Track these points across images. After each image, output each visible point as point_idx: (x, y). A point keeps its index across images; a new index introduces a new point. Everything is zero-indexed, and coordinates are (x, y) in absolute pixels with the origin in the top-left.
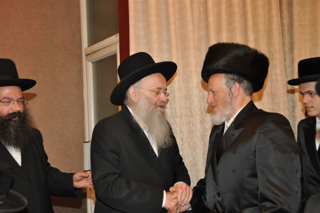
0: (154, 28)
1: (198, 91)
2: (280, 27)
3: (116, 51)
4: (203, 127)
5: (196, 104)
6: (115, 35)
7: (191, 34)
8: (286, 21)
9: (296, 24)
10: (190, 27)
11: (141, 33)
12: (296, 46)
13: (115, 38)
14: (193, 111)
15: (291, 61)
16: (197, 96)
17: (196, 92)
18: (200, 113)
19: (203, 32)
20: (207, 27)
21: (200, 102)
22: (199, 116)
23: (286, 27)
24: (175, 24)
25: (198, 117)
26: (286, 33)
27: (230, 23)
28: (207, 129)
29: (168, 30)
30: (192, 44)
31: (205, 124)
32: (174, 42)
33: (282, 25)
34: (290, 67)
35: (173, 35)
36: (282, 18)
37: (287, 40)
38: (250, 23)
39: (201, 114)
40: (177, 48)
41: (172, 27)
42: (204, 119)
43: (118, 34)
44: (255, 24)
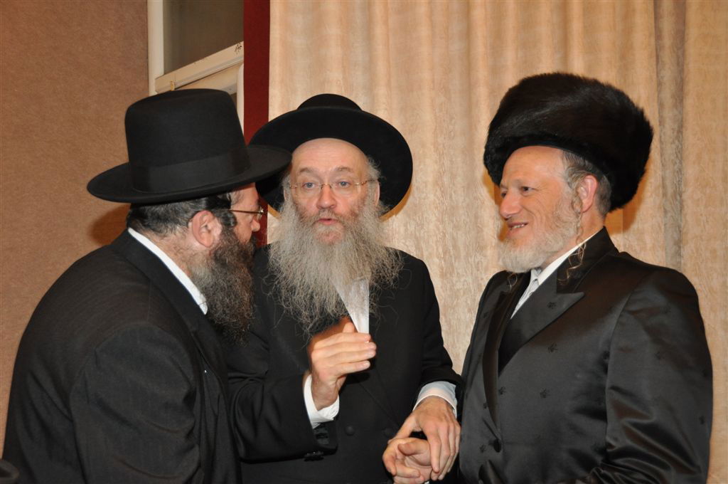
0: (333, 30)
1: (439, 193)
2: (653, 40)
3: (236, 86)
4: (448, 286)
5: (432, 226)
6: (234, 47)
7: (425, 50)
8: (668, 25)
9: (693, 33)
10: (424, 31)
11: (299, 42)
12: (691, 87)
13: (234, 55)
14: (423, 246)
15: (676, 126)
16: (436, 208)
17: (432, 197)
18: (440, 250)
19: (457, 46)
20: (468, 34)
21: (442, 222)
22: (438, 258)
23: (667, 41)
24: (386, 22)
25: (436, 260)
26: (667, 57)
27: (527, 25)
28: (458, 290)
29: (369, 38)
30: (426, 75)
31: (455, 279)
32: (381, 68)
33: (658, 35)
34: (673, 142)
35: (380, 49)
36: (657, 17)
37: (668, 74)
38: (576, 26)
39: (445, 253)
40: (388, 84)
41: (379, 31)
42: (452, 265)
43: (242, 43)
44: (589, 29)
